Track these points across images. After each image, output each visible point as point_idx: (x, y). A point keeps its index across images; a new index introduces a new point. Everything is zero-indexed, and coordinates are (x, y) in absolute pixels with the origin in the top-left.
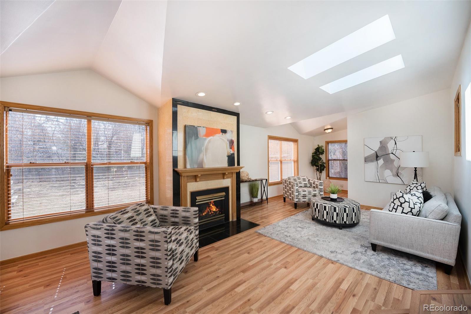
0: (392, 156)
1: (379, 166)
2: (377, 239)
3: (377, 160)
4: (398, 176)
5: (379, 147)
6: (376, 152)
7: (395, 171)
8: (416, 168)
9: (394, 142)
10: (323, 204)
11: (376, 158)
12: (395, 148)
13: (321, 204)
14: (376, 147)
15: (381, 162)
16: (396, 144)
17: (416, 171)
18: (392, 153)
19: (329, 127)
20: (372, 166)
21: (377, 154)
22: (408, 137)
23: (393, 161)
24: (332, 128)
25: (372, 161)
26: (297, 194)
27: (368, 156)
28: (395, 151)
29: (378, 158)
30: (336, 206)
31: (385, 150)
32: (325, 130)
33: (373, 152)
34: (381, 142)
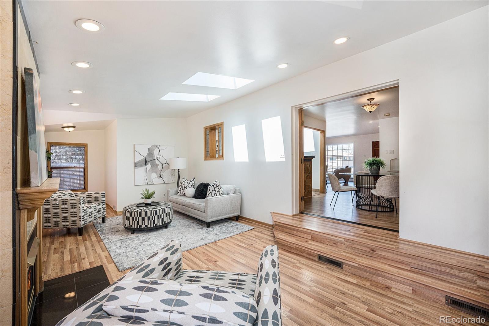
0: (157, 161)
1: (147, 170)
2: (212, 218)
3: (146, 165)
4: (161, 178)
5: (148, 154)
6: (145, 158)
7: (159, 173)
8: (179, 169)
9: (158, 150)
10: (153, 210)
11: (145, 163)
12: (159, 155)
13: (151, 210)
14: (145, 153)
15: (149, 166)
16: (159, 151)
17: (179, 171)
18: (157, 159)
19: (71, 125)
20: (141, 171)
21: (146, 160)
22: (167, 147)
23: (157, 165)
24: (74, 127)
25: (141, 166)
26: (83, 214)
27: (138, 161)
28: (159, 157)
29: (147, 163)
30: (165, 208)
31: (152, 156)
32: (63, 128)
33: (143, 158)
34: (149, 149)
